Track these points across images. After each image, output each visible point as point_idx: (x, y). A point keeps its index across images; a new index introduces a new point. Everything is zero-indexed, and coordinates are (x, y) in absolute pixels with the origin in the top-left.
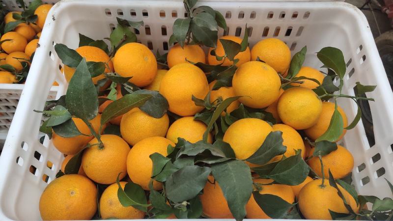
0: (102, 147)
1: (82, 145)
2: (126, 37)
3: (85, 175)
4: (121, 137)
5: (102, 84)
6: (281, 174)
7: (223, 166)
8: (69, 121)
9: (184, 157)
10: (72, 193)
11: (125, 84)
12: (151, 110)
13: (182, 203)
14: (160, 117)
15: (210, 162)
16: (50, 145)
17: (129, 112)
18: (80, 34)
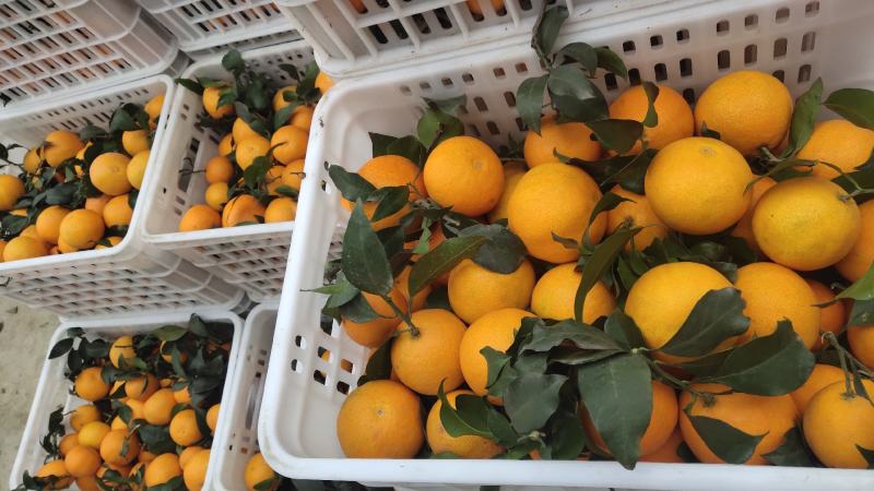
0: (416, 333)
1: (389, 331)
2: (442, 126)
3: (398, 381)
4: (452, 311)
5: (408, 223)
6: (743, 373)
7: (599, 367)
8: (358, 297)
9: (529, 353)
10: (380, 412)
11: (446, 218)
12: (493, 261)
13: (529, 433)
14: (513, 271)
15: (574, 362)
16: (341, 335)
17: (458, 268)
18: (370, 134)
